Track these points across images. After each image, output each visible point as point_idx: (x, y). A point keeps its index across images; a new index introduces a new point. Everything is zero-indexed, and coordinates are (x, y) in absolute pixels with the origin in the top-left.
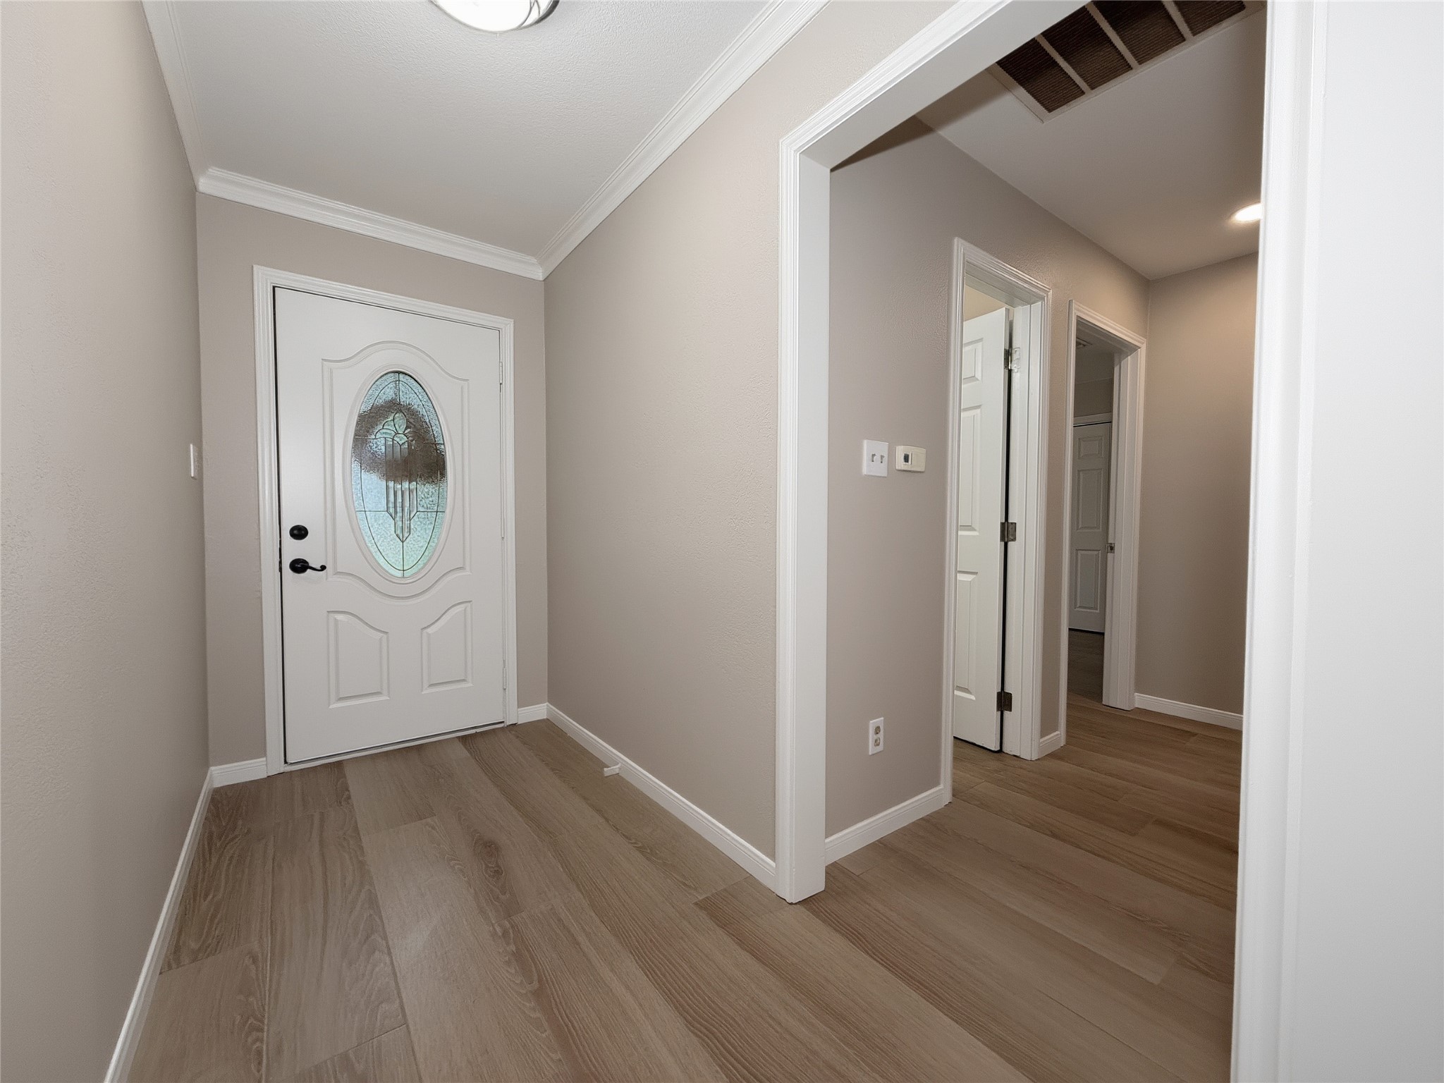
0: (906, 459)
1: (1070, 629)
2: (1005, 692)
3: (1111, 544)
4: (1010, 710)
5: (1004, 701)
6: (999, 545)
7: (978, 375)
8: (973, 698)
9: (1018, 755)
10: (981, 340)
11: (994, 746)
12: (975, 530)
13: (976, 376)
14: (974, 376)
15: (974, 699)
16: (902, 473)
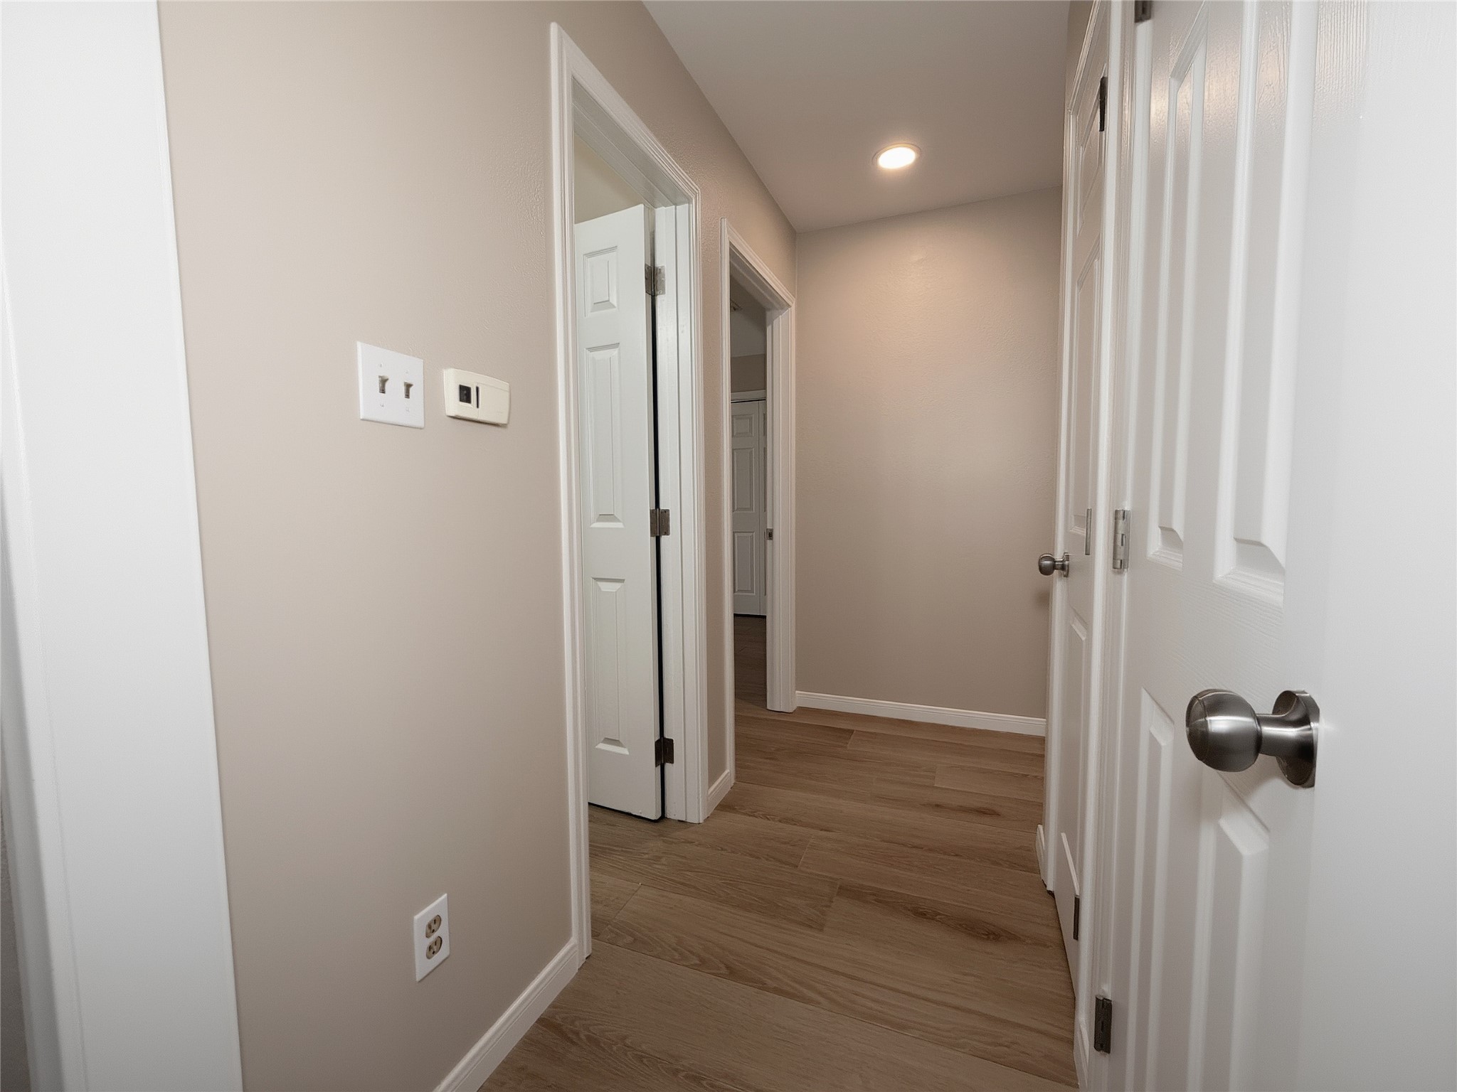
0: (465, 394)
1: (735, 615)
2: (665, 738)
3: (770, 529)
4: (672, 762)
5: (664, 750)
6: (649, 541)
7: (614, 301)
8: (625, 751)
9: (684, 819)
10: (613, 249)
11: (653, 814)
12: (619, 521)
13: (611, 301)
14: (609, 301)
15: (628, 753)
16: (455, 420)
